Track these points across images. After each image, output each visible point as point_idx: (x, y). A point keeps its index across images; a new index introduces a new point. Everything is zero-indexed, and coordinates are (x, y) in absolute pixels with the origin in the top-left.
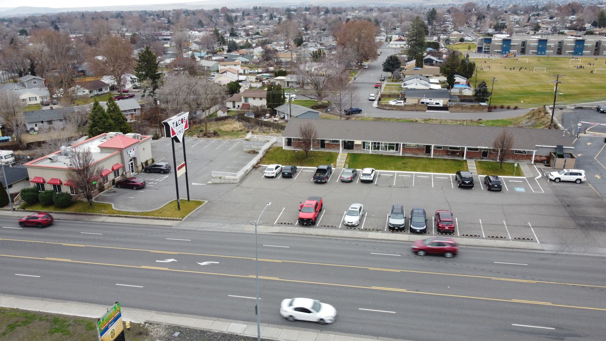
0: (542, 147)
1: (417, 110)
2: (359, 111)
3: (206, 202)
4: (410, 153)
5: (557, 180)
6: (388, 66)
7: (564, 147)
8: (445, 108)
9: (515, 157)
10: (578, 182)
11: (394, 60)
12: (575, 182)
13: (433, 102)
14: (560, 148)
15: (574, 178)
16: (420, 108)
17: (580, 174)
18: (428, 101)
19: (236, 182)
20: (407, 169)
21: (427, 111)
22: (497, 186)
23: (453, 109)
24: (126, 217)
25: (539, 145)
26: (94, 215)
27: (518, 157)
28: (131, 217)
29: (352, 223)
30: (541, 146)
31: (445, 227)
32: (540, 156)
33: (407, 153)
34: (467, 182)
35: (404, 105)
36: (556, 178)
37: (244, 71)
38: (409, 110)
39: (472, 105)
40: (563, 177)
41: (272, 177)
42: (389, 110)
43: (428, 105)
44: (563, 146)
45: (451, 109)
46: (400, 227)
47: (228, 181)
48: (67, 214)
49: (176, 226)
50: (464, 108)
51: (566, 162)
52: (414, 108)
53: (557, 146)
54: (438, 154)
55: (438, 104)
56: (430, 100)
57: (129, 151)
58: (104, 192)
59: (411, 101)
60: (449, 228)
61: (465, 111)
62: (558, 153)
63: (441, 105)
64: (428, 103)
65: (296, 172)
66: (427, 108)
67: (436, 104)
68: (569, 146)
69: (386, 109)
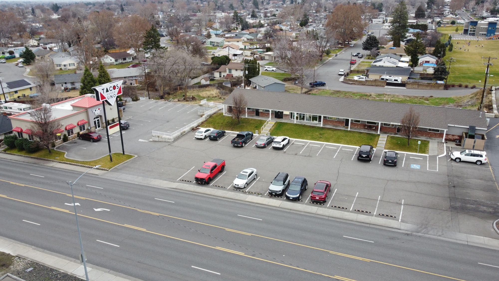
0: (454, 127)
1: (376, 86)
2: (323, 84)
3: (136, 156)
4: (331, 125)
5: (458, 160)
6: (367, 45)
7: (476, 128)
8: (403, 85)
9: (428, 134)
10: (479, 163)
11: (373, 40)
12: (475, 163)
13: (392, 78)
14: (472, 128)
15: (474, 159)
16: (379, 84)
17: (481, 156)
18: (388, 77)
19: (170, 141)
20: (321, 139)
21: (386, 87)
22: (391, 161)
23: (410, 86)
24: (70, 164)
25: (452, 124)
26: (49, 160)
27: (431, 135)
28: (73, 165)
29: (238, 185)
30: (453, 125)
31: (315, 197)
32: (452, 135)
33: (329, 125)
34: (364, 156)
35: (366, 80)
36: (457, 158)
37: (245, 47)
38: (369, 85)
39: (428, 82)
40: (464, 157)
41: (201, 139)
42: (351, 84)
43: (387, 81)
45: (408, 86)
46: (277, 193)
47: (164, 140)
48: (32, 158)
49: (101, 175)
50: (421, 85)
51: (476, 142)
52: (375, 83)
54: (356, 127)
55: (397, 80)
56: (389, 76)
57: (94, 110)
58: (67, 142)
59: (372, 77)
60: (319, 198)
61: (421, 88)
62: (470, 133)
63: (399, 82)
64: (387, 80)
65: (224, 136)
66: (386, 83)
67: (395, 80)
68: (482, 128)
69: (349, 84)
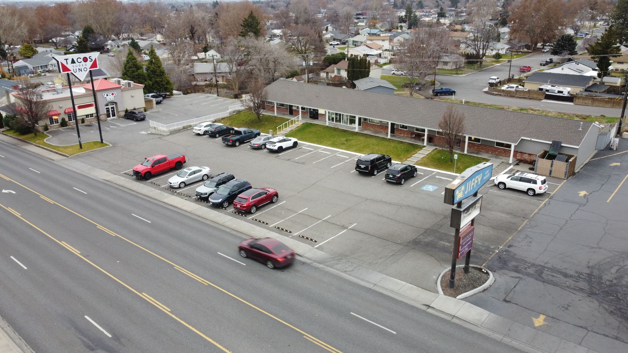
0: (531, 141)
1: (530, 99)
2: (452, 93)
3: (111, 145)
5: (502, 186)
7: (563, 145)
8: (570, 99)
9: (495, 151)
10: (531, 193)
12: (526, 193)
13: (556, 89)
14: (556, 145)
15: (524, 186)
16: (535, 96)
17: (535, 182)
18: (549, 87)
19: (165, 134)
21: (544, 101)
23: (581, 101)
25: (527, 137)
27: (499, 152)
30: (529, 139)
32: (529, 154)
33: (368, 130)
35: (515, 90)
37: (393, 47)
38: (520, 97)
39: (611, 97)
40: (511, 184)
41: (199, 135)
42: (496, 95)
43: (547, 93)
44: (561, 143)
45: (577, 101)
46: (202, 196)
47: (159, 133)
49: (57, 161)
50: (597, 100)
51: (554, 165)
52: (529, 95)
53: (553, 142)
54: (402, 135)
55: (562, 92)
56: (552, 86)
57: (106, 95)
59: (528, 86)
61: (597, 104)
62: (551, 152)
63: (566, 94)
64: (547, 91)
66: (544, 96)
67: (559, 92)
68: (572, 144)
69: (493, 94)
